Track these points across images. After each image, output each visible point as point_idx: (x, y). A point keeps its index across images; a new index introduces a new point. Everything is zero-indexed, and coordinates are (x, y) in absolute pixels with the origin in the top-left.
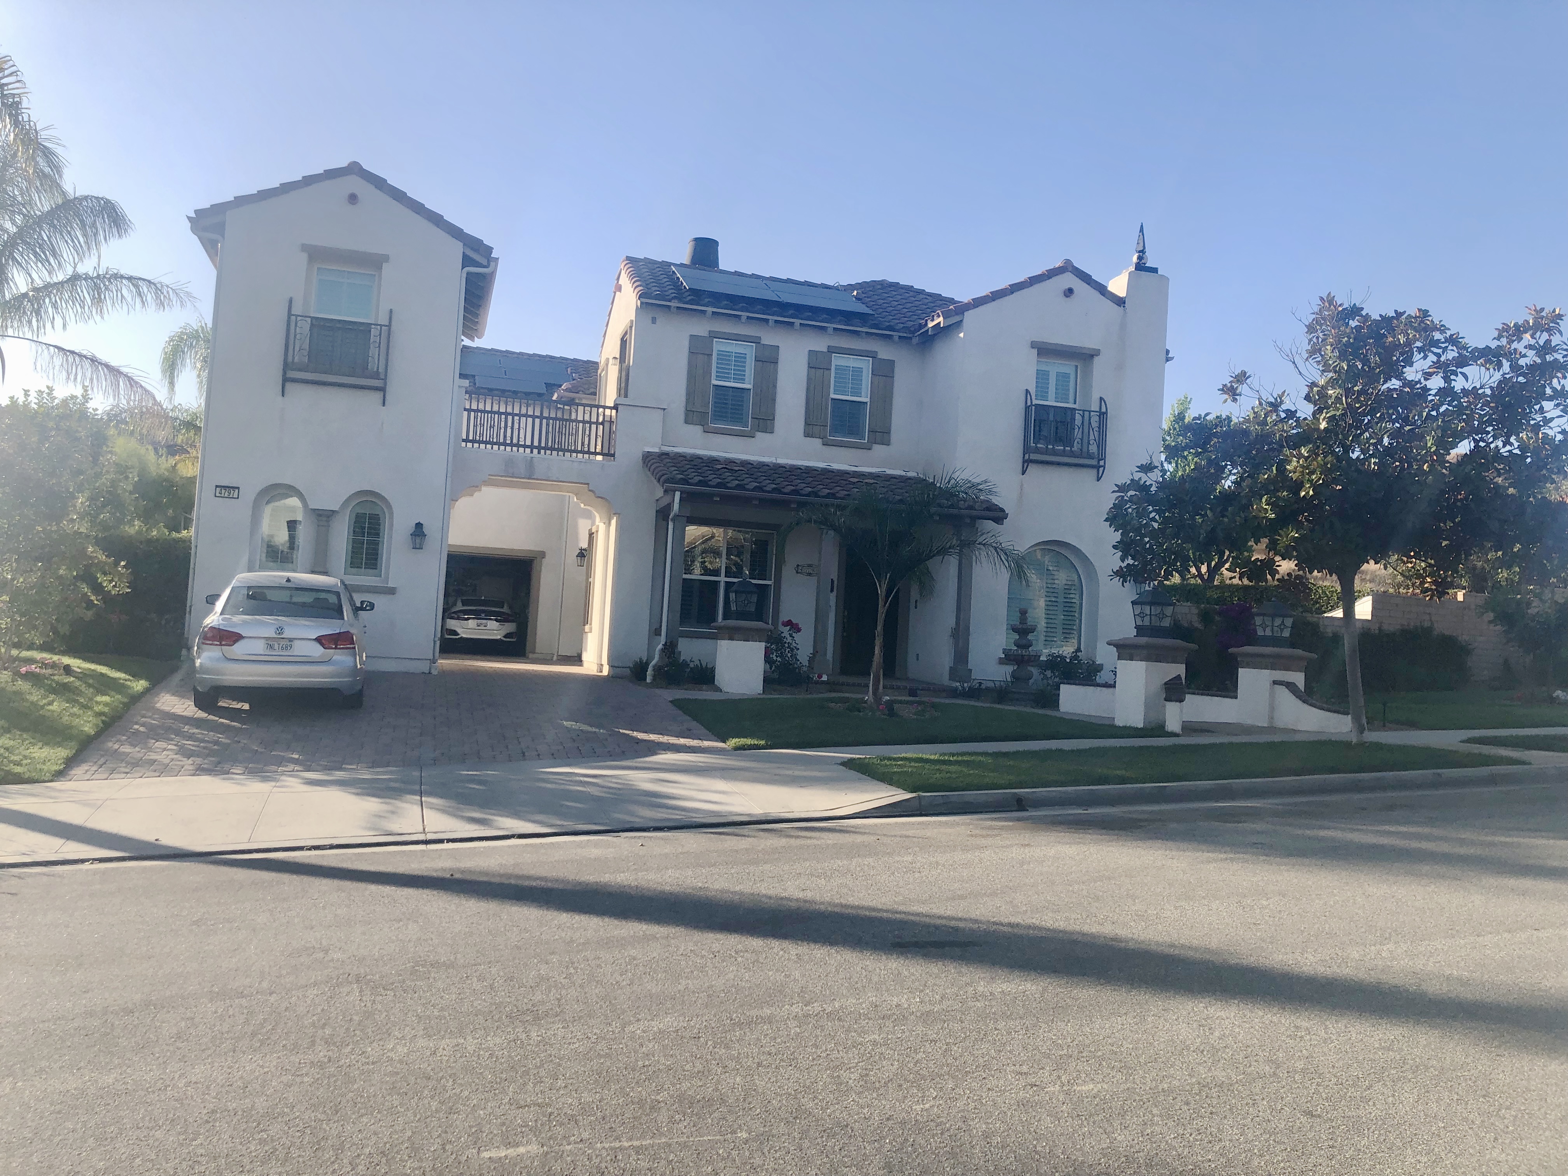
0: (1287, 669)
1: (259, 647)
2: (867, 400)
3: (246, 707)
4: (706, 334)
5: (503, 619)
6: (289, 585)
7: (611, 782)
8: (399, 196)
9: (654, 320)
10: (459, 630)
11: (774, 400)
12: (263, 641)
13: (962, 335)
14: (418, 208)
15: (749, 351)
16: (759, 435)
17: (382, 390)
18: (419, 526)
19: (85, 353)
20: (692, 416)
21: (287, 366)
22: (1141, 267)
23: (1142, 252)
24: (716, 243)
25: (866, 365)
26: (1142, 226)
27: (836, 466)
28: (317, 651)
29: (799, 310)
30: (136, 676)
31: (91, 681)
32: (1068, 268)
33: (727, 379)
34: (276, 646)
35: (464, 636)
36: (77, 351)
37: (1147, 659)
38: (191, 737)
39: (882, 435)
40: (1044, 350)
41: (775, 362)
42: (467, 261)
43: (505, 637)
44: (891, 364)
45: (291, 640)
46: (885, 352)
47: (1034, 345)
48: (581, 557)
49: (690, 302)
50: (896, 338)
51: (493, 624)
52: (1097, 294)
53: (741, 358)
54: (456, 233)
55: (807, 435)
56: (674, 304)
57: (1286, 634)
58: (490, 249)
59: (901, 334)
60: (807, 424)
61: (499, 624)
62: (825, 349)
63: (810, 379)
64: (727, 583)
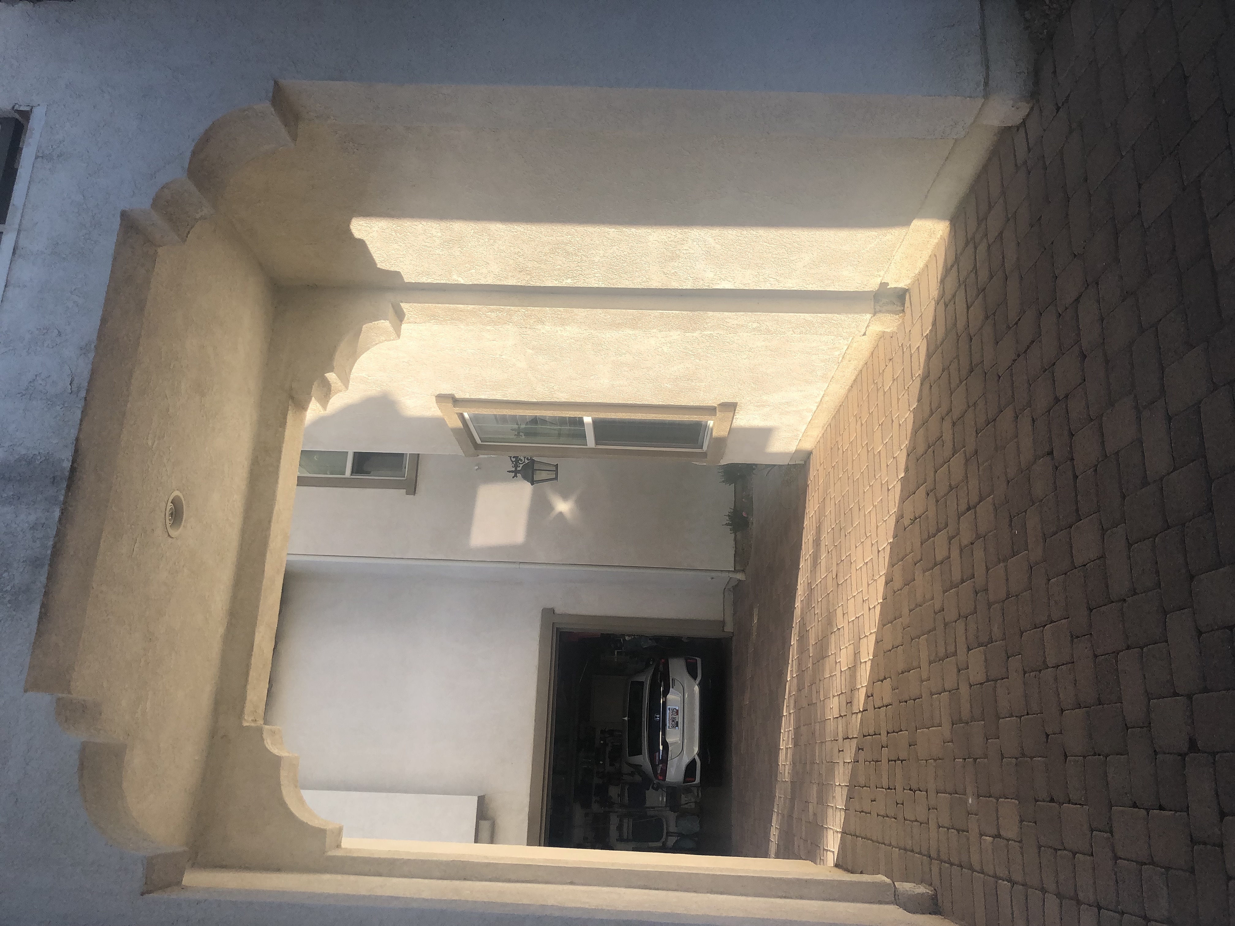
10: (686, 760)
35: (696, 749)
43: (695, 678)
48: (534, 471)
51: (673, 698)
61: (673, 688)
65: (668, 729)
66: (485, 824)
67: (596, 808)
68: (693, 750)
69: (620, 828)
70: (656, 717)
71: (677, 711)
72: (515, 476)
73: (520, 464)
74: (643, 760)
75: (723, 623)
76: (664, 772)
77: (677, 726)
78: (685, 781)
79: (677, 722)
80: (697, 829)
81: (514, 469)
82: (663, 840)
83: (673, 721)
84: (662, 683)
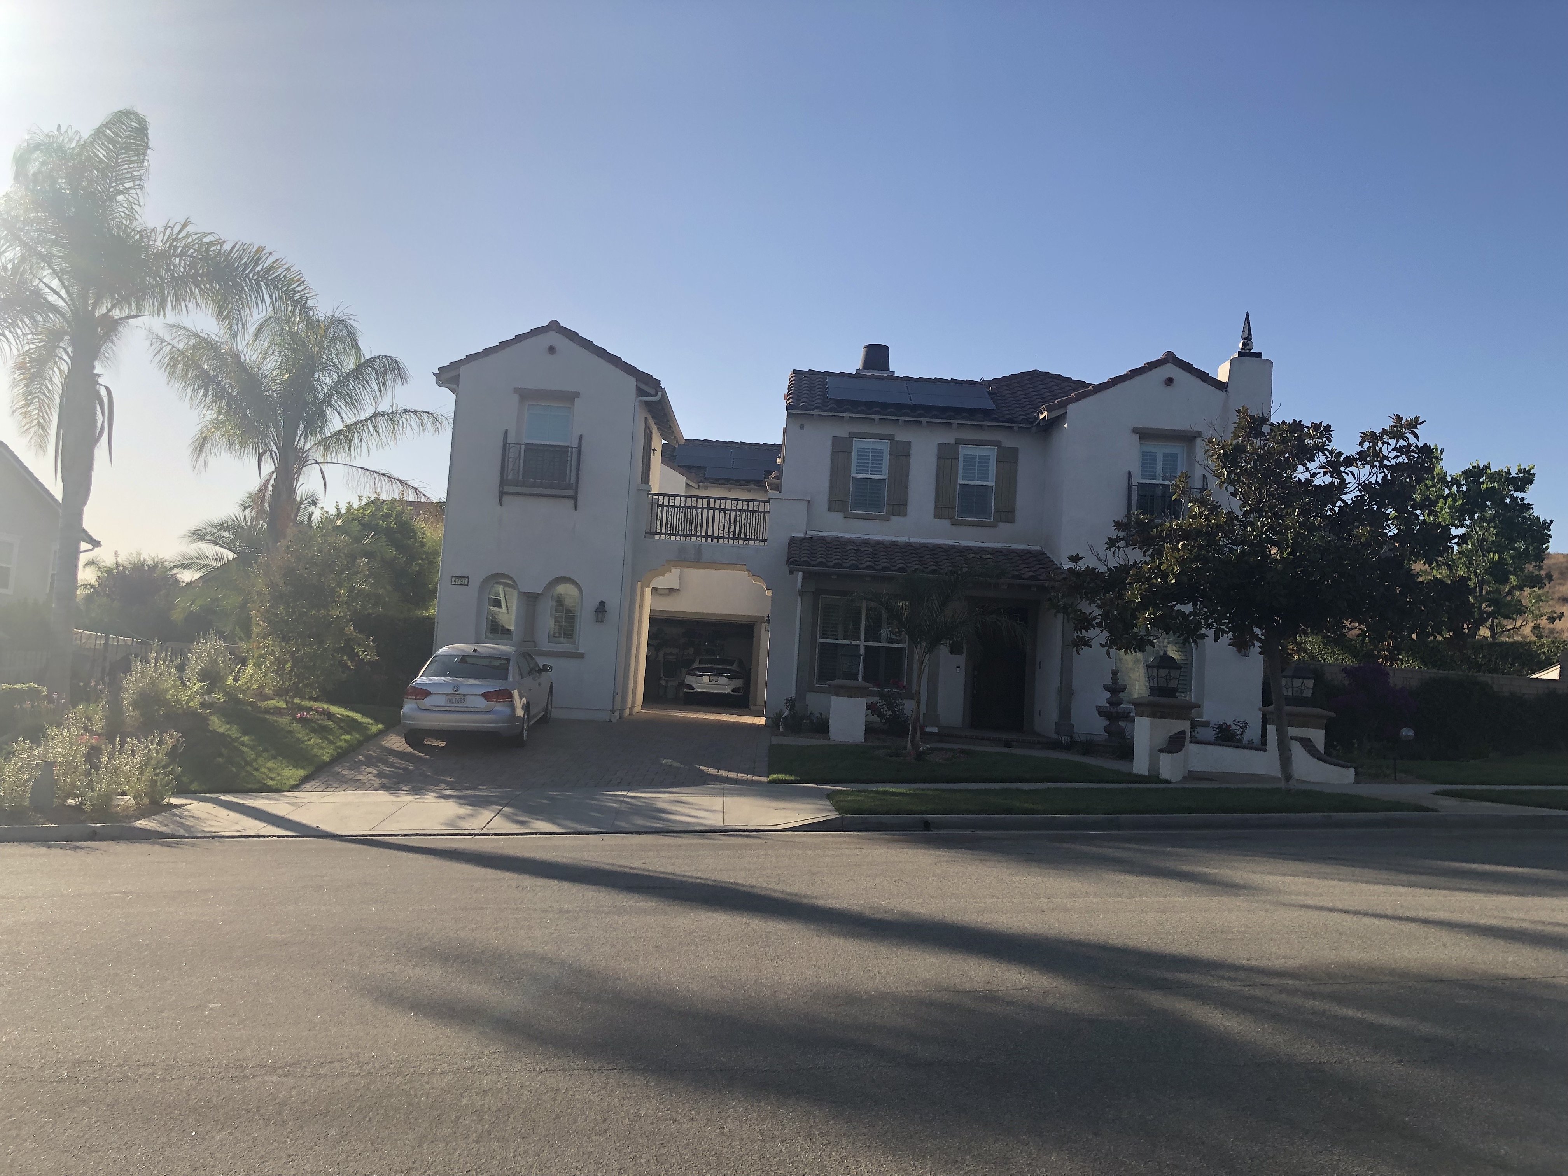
0: (1305, 726)
1: (441, 701)
2: (993, 484)
3: (443, 744)
4: (845, 435)
5: (733, 675)
6: (475, 654)
7: (642, 802)
8: (587, 345)
9: (802, 427)
10: (695, 686)
11: (907, 488)
12: (444, 696)
13: (1066, 426)
14: (601, 353)
15: (884, 447)
16: (894, 519)
17: (575, 498)
18: (602, 603)
19: (383, 472)
20: (836, 504)
21: (503, 482)
22: (1246, 353)
23: (1247, 339)
24: (887, 348)
25: (991, 453)
26: (1247, 315)
27: (964, 543)
28: (482, 703)
29: (927, 410)
30: (377, 721)
31: (342, 725)
32: (1170, 358)
33: (866, 472)
34: (454, 700)
35: (699, 690)
36: (378, 471)
37: (1153, 715)
38: (392, 765)
39: (1007, 514)
40: (1145, 435)
41: (908, 455)
42: (641, 392)
43: (732, 691)
44: (1015, 450)
45: (464, 695)
46: (1008, 441)
47: (1135, 431)
49: (832, 410)
50: (1016, 429)
51: (722, 680)
52: (1198, 382)
53: (877, 455)
54: (631, 370)
55: (937, 516)
56: (817, 412)
57: (1308, 694)
58: (658, 382)
59: (1022, 425)
60: (936, 507)
61: (728, 680)
62: (953, 442)
63: (939, 469)
64: (866, 647)
65: (709, 677)
70: (714, 672)
71: (717, 682)
74: (696, 665)
75: (755, 705)
76: (690, 675)
77: (710, 681)
78: (685, 684)
79: (712, 682)
83: (712, 680)
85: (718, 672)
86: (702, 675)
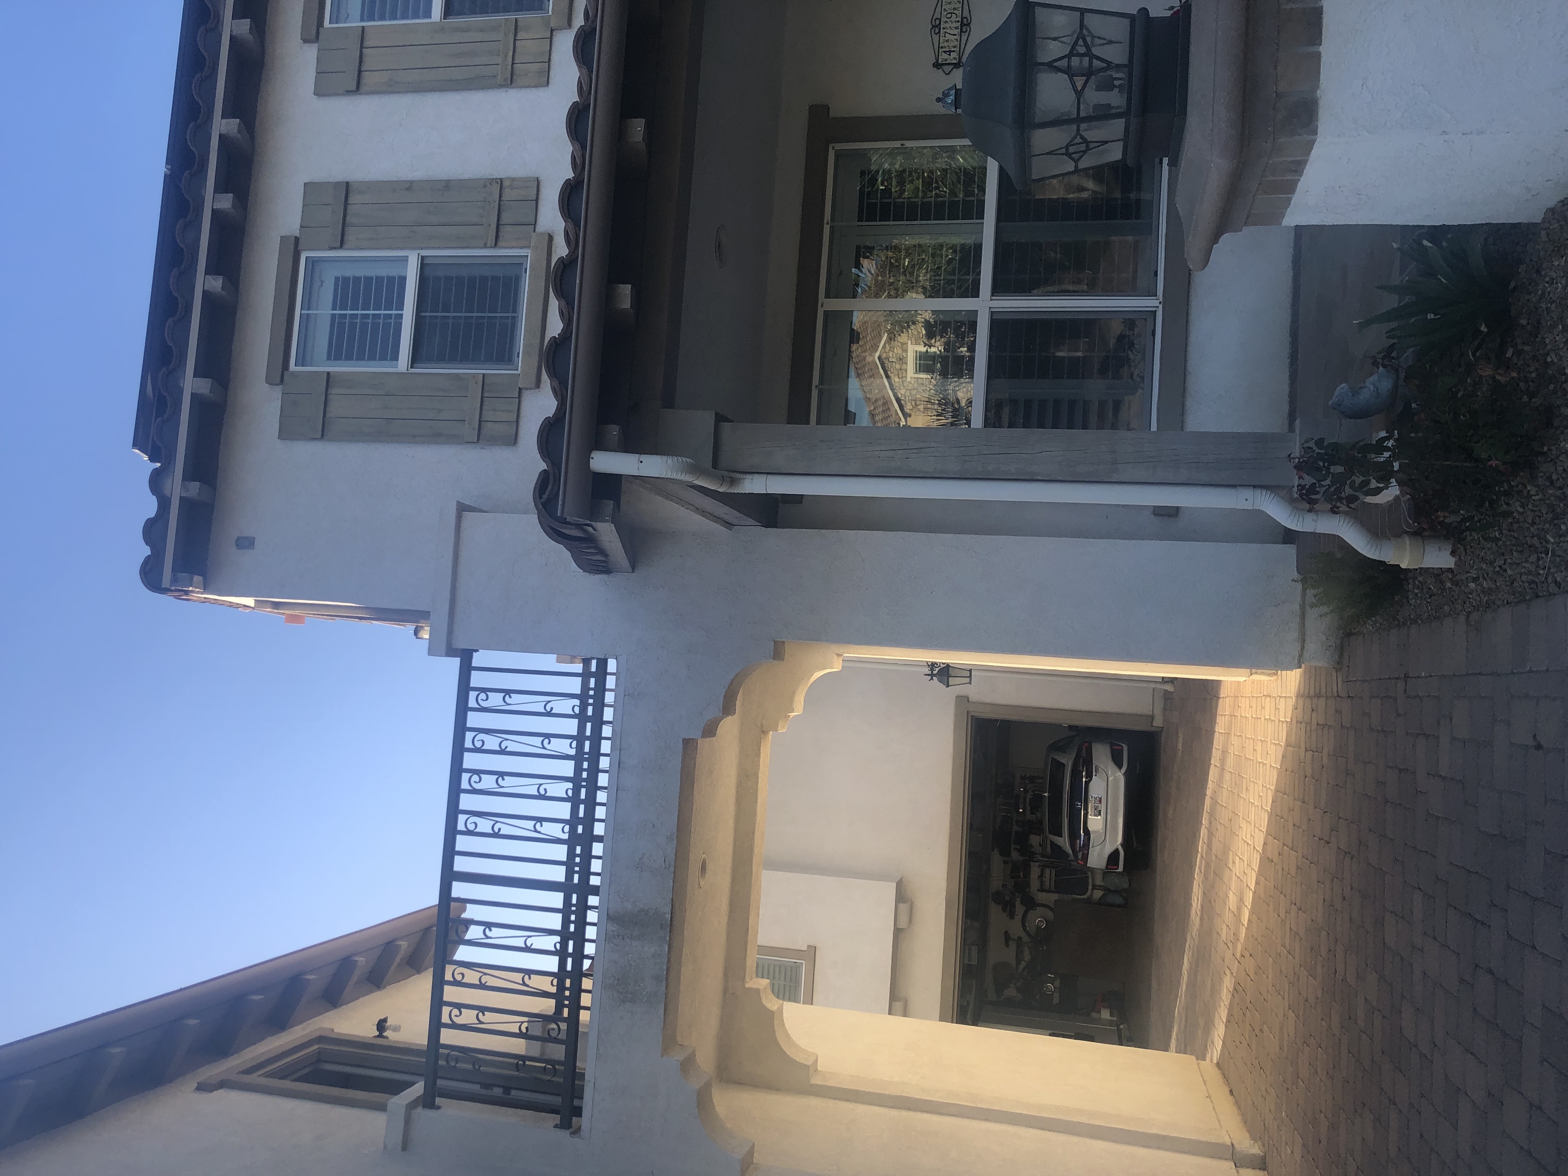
4: (277, 392)
5: (1085, 765)
9: (246, 543)
10: (1108, 849)
11: (447, 185)
33: (396, 327)
35: (1120, 839)
41: (346, 189)
43: (1119, 766)
51: (1097, 788)
55: (540, 77)
60: (511, 81)
61: (1096, 775)
62: (311, 52)
63: (391, 88)
64: (998, 289)
65: (1090, 817)
66: (903, 907)
67: (1015, 855)
68: (1117, 840)
69: (1041, 876)
70: (1078, 805)
71: (1100, 799)
72: (932, 679)
73: (935, 667)
74: (1064, 841)
75: (1152, 718)
76: (1085, 857)
77: (1100, 814)
78: (1107, 868)
79: (1100, 811)
80: (1126, 886)
81: (930, 673)
82: (1089, 893)
83: (1096, 809)
84: (1085, 769)
85: (1079, 794)
86: (1087, 832)
